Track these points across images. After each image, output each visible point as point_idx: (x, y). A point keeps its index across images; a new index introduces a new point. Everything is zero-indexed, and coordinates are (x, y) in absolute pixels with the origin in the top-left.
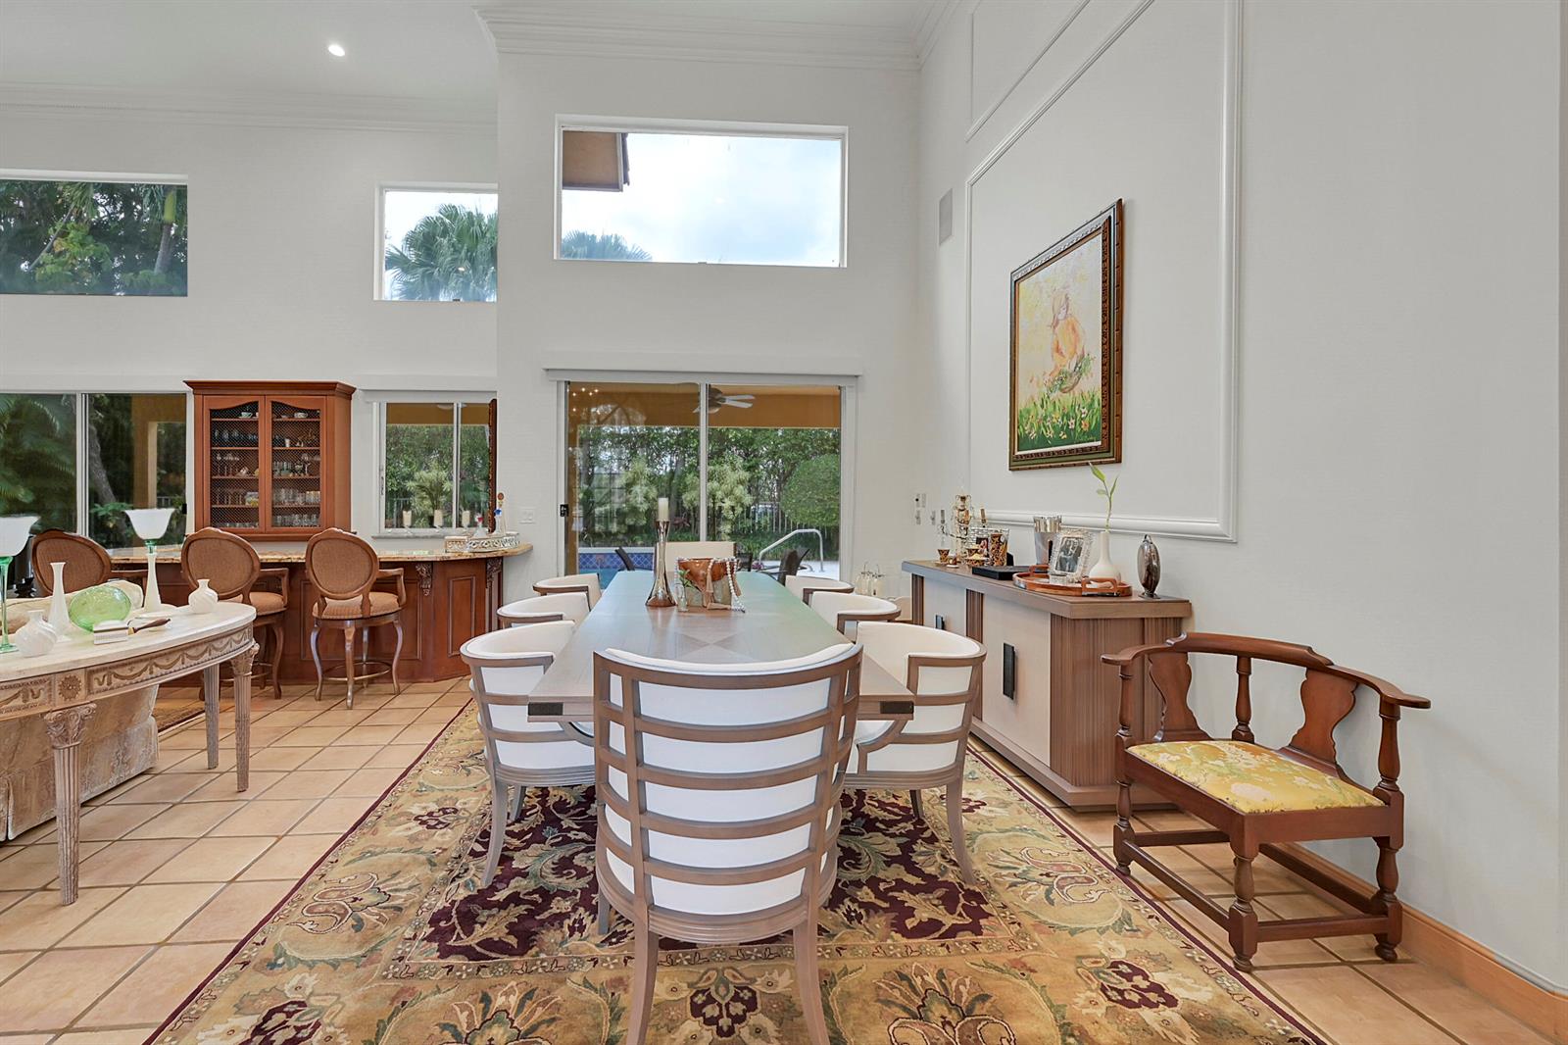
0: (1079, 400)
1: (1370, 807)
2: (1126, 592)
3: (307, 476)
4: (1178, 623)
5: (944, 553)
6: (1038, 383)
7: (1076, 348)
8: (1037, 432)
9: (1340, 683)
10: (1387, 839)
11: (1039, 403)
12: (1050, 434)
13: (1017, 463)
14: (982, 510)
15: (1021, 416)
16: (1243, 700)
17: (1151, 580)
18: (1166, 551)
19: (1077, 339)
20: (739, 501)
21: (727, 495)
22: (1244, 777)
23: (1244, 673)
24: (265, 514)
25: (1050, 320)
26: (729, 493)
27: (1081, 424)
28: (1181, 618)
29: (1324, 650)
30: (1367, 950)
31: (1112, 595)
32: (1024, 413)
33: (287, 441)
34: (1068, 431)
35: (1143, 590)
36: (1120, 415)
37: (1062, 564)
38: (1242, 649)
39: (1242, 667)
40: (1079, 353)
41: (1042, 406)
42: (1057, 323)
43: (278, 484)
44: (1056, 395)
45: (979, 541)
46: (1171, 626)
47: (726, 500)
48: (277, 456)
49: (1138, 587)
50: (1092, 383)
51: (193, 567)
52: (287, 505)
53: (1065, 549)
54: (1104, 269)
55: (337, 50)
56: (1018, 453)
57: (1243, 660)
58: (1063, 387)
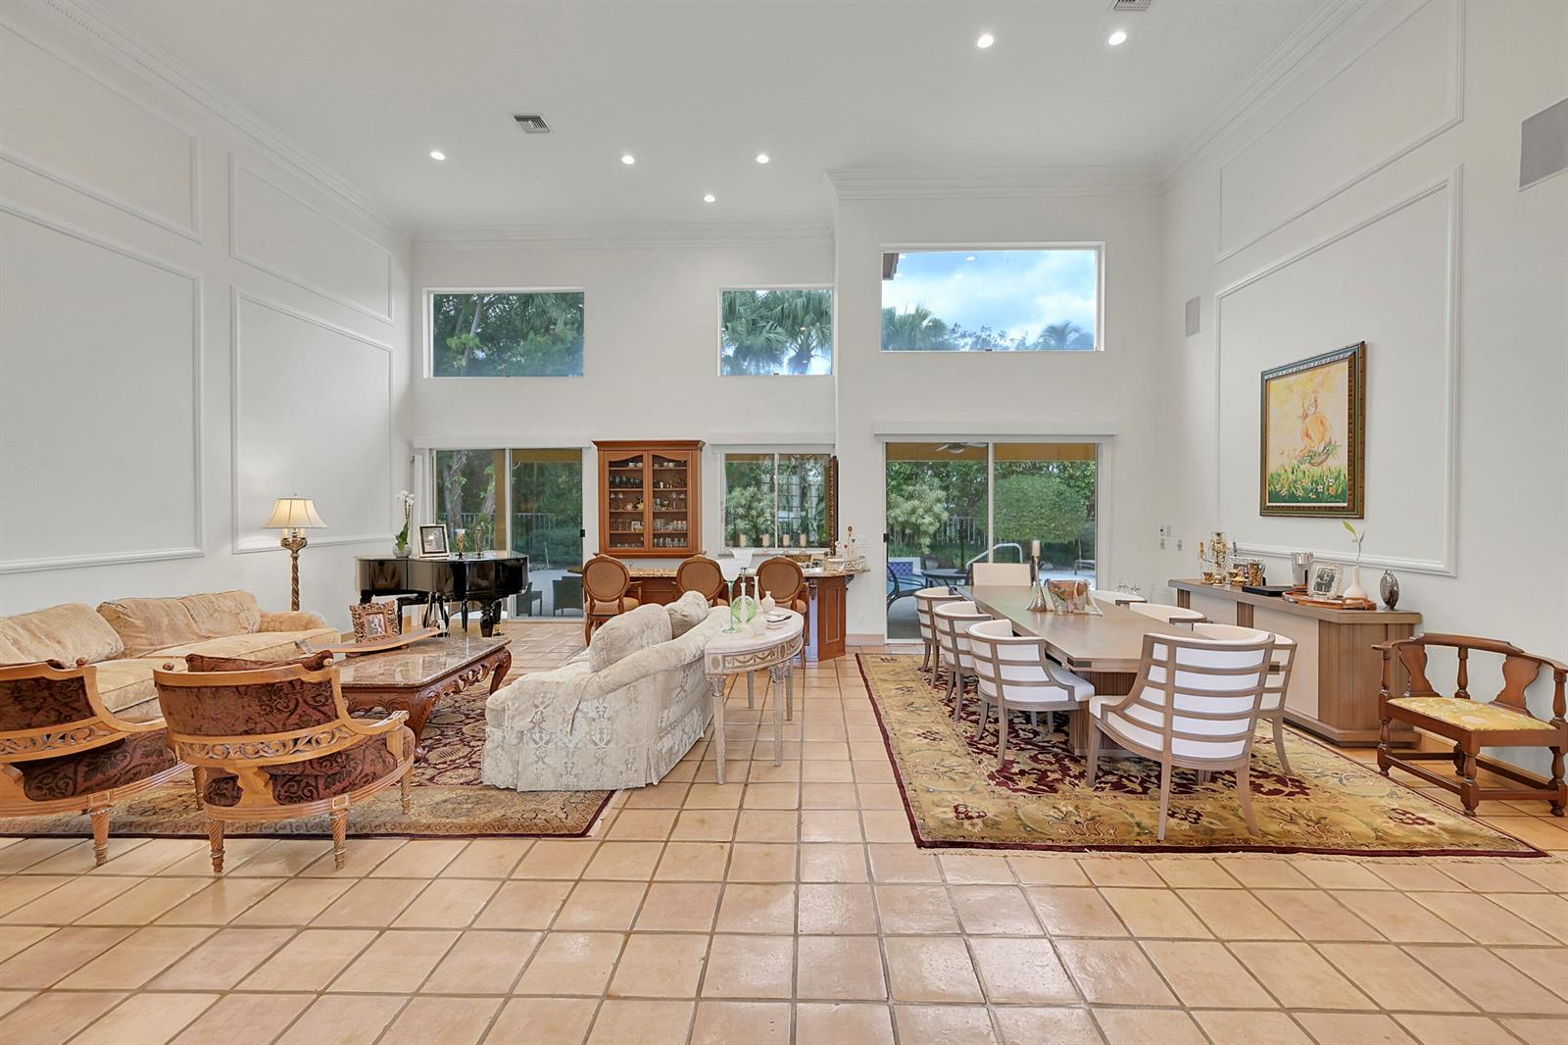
0: (1327, 473)
1: (1548, 730)
2: (1373, 607)
3: (675, 510)
4: (1411, 626)
5: (1209, 575)
6: (1288, 456)
7: (1323, 435)
8: (1288, 491)
9: (1530, 664)
10: (1558, 748)
11: (1289, 471)
12: (1300, 493)
13: (1266, 511)
14: (1234, 543)
15: (1273, 478)
16: (1463, 673)
17: (1391, 599)
18: (1404, 583)
19: (1325, 429)
20: (937, 517)
21: (926, 512)
22: (1470, 713)
23: (1463, 658)
24: (648, 539)
25: (1300, 413)
26: (928, 510)
27: (1328, 490)
28: (1413, 624)
29: (1518, 644)
30: (1547, 812)
31: (1364, 609)
32: (1275, 476)
33: (662, 484)
34: (1317, 493)
35: (1384, 605)
36: (1363, 487)
37: (1319, 586)
38: (1462, 643)
39: (1462, 654)
40: (1327, 440)
41: (1293, 473)
42: (1307, 415)
43: (656, 515)
44: (1305, 466)
45: (1236, 566)
46: (1406, 630)
47: (926, 516)
48: (655, 495)
49: (1381, 604)
50: (1339, 462)
51: (684, 580)
52: (662, 531)
53: (1320, 577)
54: (1350, 387)
55: (709, 198)
56: (1268, 504)
57: (1463, 649)
58: (1313, 462)
